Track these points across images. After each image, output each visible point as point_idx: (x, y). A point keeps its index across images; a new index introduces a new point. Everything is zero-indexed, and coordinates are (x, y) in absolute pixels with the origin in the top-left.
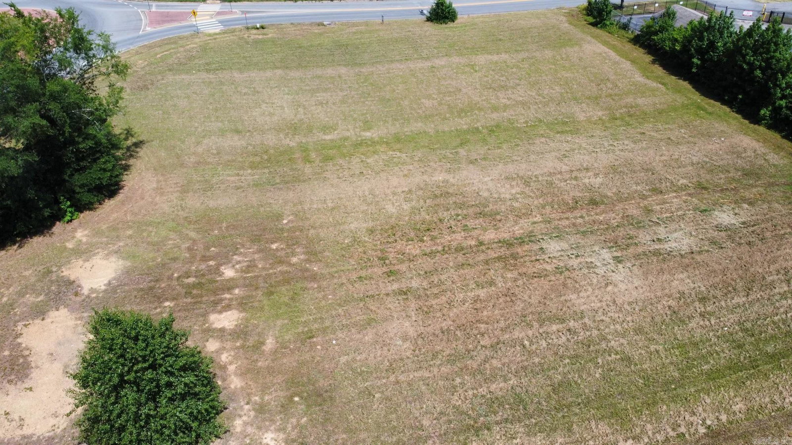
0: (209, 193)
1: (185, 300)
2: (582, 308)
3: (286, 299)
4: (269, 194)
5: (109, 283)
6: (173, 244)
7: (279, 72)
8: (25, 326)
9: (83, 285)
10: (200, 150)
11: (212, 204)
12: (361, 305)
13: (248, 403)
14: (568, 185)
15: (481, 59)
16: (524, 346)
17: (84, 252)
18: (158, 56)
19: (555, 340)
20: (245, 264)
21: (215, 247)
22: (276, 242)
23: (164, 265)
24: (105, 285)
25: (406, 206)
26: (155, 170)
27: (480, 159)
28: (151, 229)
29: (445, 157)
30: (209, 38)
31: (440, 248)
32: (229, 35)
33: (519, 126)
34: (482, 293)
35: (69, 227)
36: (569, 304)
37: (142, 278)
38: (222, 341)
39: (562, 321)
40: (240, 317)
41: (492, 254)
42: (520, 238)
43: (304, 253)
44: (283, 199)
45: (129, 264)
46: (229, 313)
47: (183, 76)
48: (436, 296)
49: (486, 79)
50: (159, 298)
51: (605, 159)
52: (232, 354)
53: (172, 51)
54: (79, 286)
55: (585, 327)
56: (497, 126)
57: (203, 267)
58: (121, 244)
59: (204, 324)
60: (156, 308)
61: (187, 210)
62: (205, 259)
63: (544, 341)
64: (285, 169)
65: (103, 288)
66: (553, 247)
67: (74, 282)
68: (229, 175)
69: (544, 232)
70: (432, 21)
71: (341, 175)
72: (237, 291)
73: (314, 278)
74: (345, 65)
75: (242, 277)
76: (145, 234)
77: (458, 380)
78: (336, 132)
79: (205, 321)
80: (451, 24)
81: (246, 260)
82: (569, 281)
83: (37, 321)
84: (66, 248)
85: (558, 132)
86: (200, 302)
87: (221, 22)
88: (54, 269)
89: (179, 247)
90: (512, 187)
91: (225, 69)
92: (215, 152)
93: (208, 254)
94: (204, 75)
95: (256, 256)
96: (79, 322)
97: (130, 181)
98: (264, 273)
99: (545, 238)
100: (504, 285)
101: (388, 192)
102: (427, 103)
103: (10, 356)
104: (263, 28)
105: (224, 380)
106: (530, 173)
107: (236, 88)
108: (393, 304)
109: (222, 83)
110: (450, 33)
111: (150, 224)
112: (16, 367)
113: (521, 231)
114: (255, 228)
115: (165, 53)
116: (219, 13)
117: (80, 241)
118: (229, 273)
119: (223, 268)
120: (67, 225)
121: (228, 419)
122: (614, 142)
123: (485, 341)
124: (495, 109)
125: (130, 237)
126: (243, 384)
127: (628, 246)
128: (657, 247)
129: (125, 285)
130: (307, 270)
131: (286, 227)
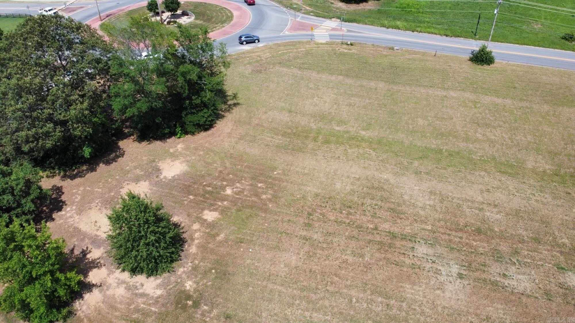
0: (251, 144)
1: (200, 198)
2: (408, 295)
3: (244, 217)
4: (279, 154)
5: (174, 176)
6: (215, 166)
7: (341, 78)
8: (128, 184)
9: (163, 173)
10: (263, 117)
11: (248, 150)
12: (279, 235)
13: (191, 263)
14: (471, 212)
15: (487, 99)
16: (351, 301)
17: (174, 156)
18: (280, 52)
19: (374, 307)
20: (239, 190)
21: (232, 175)
22: (262, 183)
23: (203, 176)
24: (171, 177)
25: (348, 188)
26: (235, 122)
27: (424, 172)
28: (212, 154)
29: (401, 163)
30: (315, 46)
31: (348, 221)
32: (328, 46)
33: (474, 157)
34: (351, 259)
35: (178, 141)
36: (401, 289)
37: (189, 179)
38: (201, 226)
39: (387, 297)
40: (218, 217)
41: (378, 238)
42: (405, 235)
43: (271, 194)
44: (284, 159)
45: (189, 170)
46: (214, 213)
47: (284, 69)
48: (323, 249)
49: (479, 115)
50: (189, 192)
51: (517, 202)
52: (201, 234)
53: (289, 50)
54: (161, 173)
55: (400, 309)
56: (458, 153)
57: (219, 183)
60: (184, 197)
61: (235, 150)
62: (223, 180)
63: (366, 304)
64: (299, 142)
65: (170, 178)
66: (422, 250)
67: (160, 170)
68: (268, 137)
69: (424, 238)
70: (472, 61)
71: (326, 155)
72: (225, 203)
73: (266, 211)
74: (386, 82)
75: (233, 196)
76: (207, 156)
77: (298, 302)
78: (345, 126)
79: (201, 213)
80: (486, 67)
81: (241, 187)
82: (414, 275)
83: (134, 184)
84: (169, 151)
85: (500, 172)
86: (205, 202)
87: (330, 35)
88: (156, 161)
89: (216, 169)
90: (430, 199)
91: (310, 69)
92: (270, 120)
93: (227, 178)
94: (296, 71)
95: (248, 187)
96: (150, 191)
97: (220, 125)
98: (244, 198)
99: (421, 241)
100: (369, 260)
101: (346, 174)
102: (420, 121)
103: (113, 196)
104: (352, 45)
105: (189, 246)
106: (450, 194)
107: (308, 83)
108: (295, 242)
109: (302, 79)
110: (479, 74)
111: (213, 151)
112: (112, 202)
113: (410, 231)
114: (258, 171)
115: (285, 51)
116: (333, 29)
117: (177, 150)
118: (229, 191)
119: (228, 187)
120: (177, 139)
121: (178, 266)
122: (537, 192)
123: (330, 288)
124: (467, 139)
125: (200, 155)
126: (196, 252)
127: (477, 270)
128: (498, 279)
129: (180, 180)
130: (266, 205)
131: (273, 176)
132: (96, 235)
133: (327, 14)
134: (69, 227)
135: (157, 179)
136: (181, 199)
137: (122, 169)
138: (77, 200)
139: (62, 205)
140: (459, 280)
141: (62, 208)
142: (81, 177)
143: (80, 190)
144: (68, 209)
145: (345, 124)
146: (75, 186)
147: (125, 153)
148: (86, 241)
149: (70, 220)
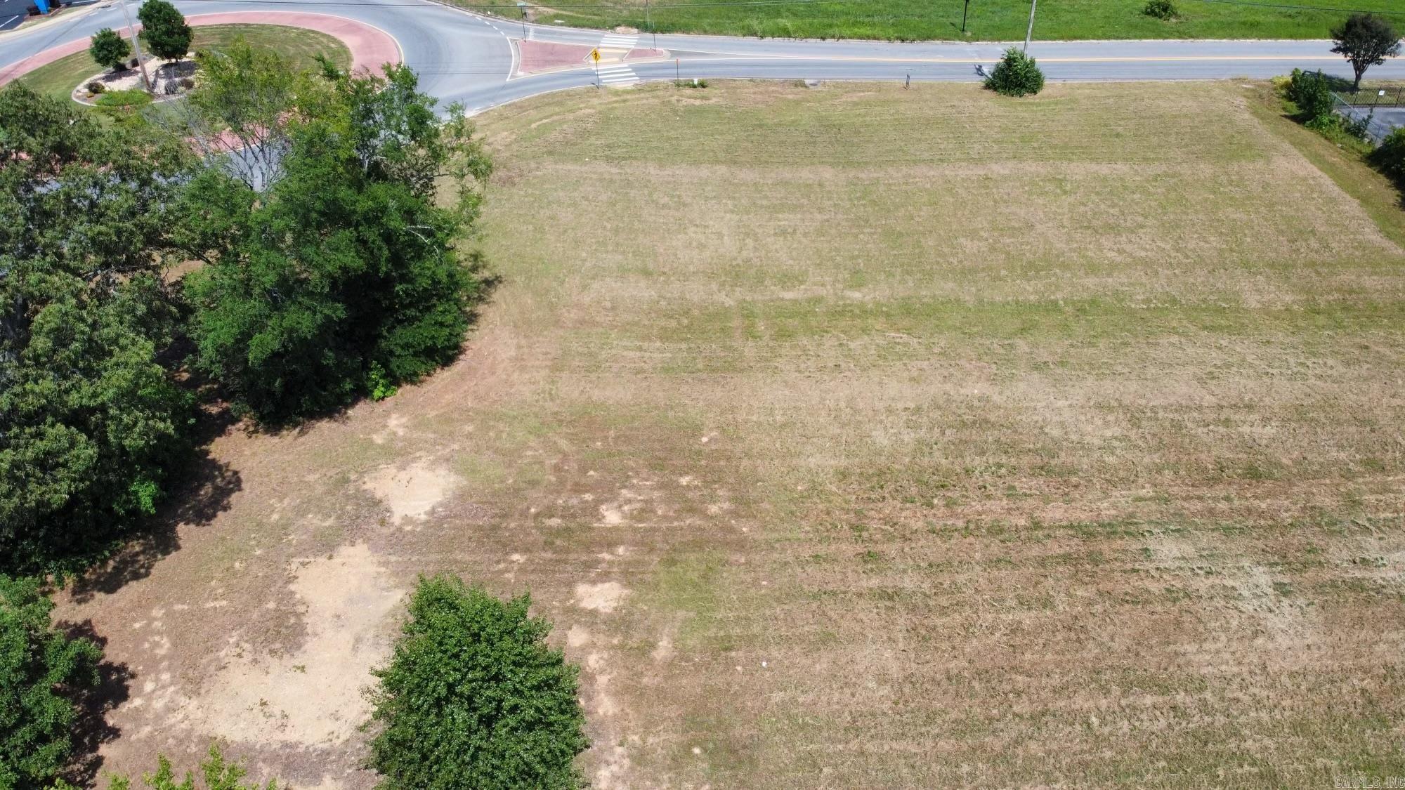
0: (593, 376)
1: (543, 554)
2: (1204, 671)
3: (694, 576)
4: (684, 388)
5: (433, 512)
6: (533, 456)
7: (722, 170)
8: (304, 564)
9: (394, 509)
10: (586, 299)
11: (596, 395)
12: (814, 605)
13: (621, 744)
14: (1211, 434)
15: (1078, 170)
16: (1089, 726)
17: (400, 454)
18: (534, 126)
19: (1147, 724)
20: (638, 505)
21: (595, 470)
22: (687, 473)
23: (517, 491)
24: (426, 513)
25: (909, 437)
26: (515, 326)
27: (1054, 363)
28: (501, 426)
29: (989, 352)
30: (615, 99)
31: (961, 524)
32: (648, 95)
33: (1133, 306)
34: (1028, 619)
35: (379, 408)
36: (1181, 660)
37: (482, 509)
38: (592, 633)
39: (1164, 689)
40: (623, 595)
41: (1055, 549)
42: (1109, 524)
43: (729, 499)
44: (705, 400)
45: (465, 483)
46: (607, 585)
47: (569, 167)
48: (944, 611)
49: (1082, 209)
50: (505, 546)
51: (1286, 392)
52: (606, 656)
53: (555, 118)
54: (388, 510)
55: (1204, 707)
56: (1093, 303)
57: (574, 501)
58: (456, 447)
59: (568, 600)
60: (498, 562)
61: (558, 402)
62: (578, 489)
63: (1126, 722)
64: (714, 346)
65: (423, 517)
66: (1168, 550)
67: (381, 501)
68: (626, 348)
69: (1154, 518)
70: (995, 89)
71: (803, 366)
72: (621, 550)
73: (741, 545)
74: (832, 165)
75: (630, 526)
76: (492, 434)
77: (965, 768)
78: (802, 287)
79: (570, 594)
80: (1029, 98)
81: (639, 498)
82: (1187, 618)
83: (322, 560)
84: (372, 442)
85: (1205, 328)
86: (566, 561)
87: (636, 69)
88: (353, 477)
89: (541, 463)
90: (1107, 424)
91: (635, 158)
92: (608, 305)
93: (583, 481)
94: (602, 167)
95: (656, 494)
96: (383, 569)
97: (477, 341)
98: (664, 525)
99: (1155, 531)
100: (1067, 609)
101: (880, 406)
102: (969, 246)
103: (276, 610)
104: (703, 85)
105: (589, 698)
106: (1143, 402)
107: (650, 195)
108: (868, 613)
109: (629, 184)
110: (1026, 115)
111: (500, 418)
112: (284, 631)
113: (1113, 512)
114: (657, 445)
115: (544, 121)
116: (634, 53)
117: (395, 434)
118: (612, 517)
119: (604, 507)
120: (375, 405)
121: (590, 765)
122: (1307, 358)
123: (1022, 707)
124: (1092, 268)
125: (469, 436)
126: (617, 710)
127: (1305, 565)
128: (1358, 575)
129: (456, 516)
130: (732, 530)
131: (707, 450)
132: (286, 745)
133: (596, 18)
134: (181, 742)
135: (386, 531)
136: (491, 569)
137: (260, 524)
138: (161, 652)
139: (121, 680)
140: (1286, 602)
141: (127, 688)
142: (136, 576)
143: (155, 619)
144: (149, 686)
145: (802, 283)
146: (131, 611)
147: (242, 476)
148: (266, 771)
149: (172, 719)
